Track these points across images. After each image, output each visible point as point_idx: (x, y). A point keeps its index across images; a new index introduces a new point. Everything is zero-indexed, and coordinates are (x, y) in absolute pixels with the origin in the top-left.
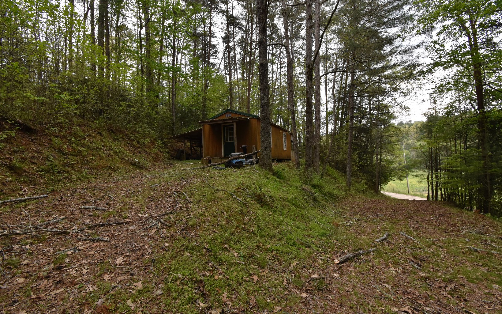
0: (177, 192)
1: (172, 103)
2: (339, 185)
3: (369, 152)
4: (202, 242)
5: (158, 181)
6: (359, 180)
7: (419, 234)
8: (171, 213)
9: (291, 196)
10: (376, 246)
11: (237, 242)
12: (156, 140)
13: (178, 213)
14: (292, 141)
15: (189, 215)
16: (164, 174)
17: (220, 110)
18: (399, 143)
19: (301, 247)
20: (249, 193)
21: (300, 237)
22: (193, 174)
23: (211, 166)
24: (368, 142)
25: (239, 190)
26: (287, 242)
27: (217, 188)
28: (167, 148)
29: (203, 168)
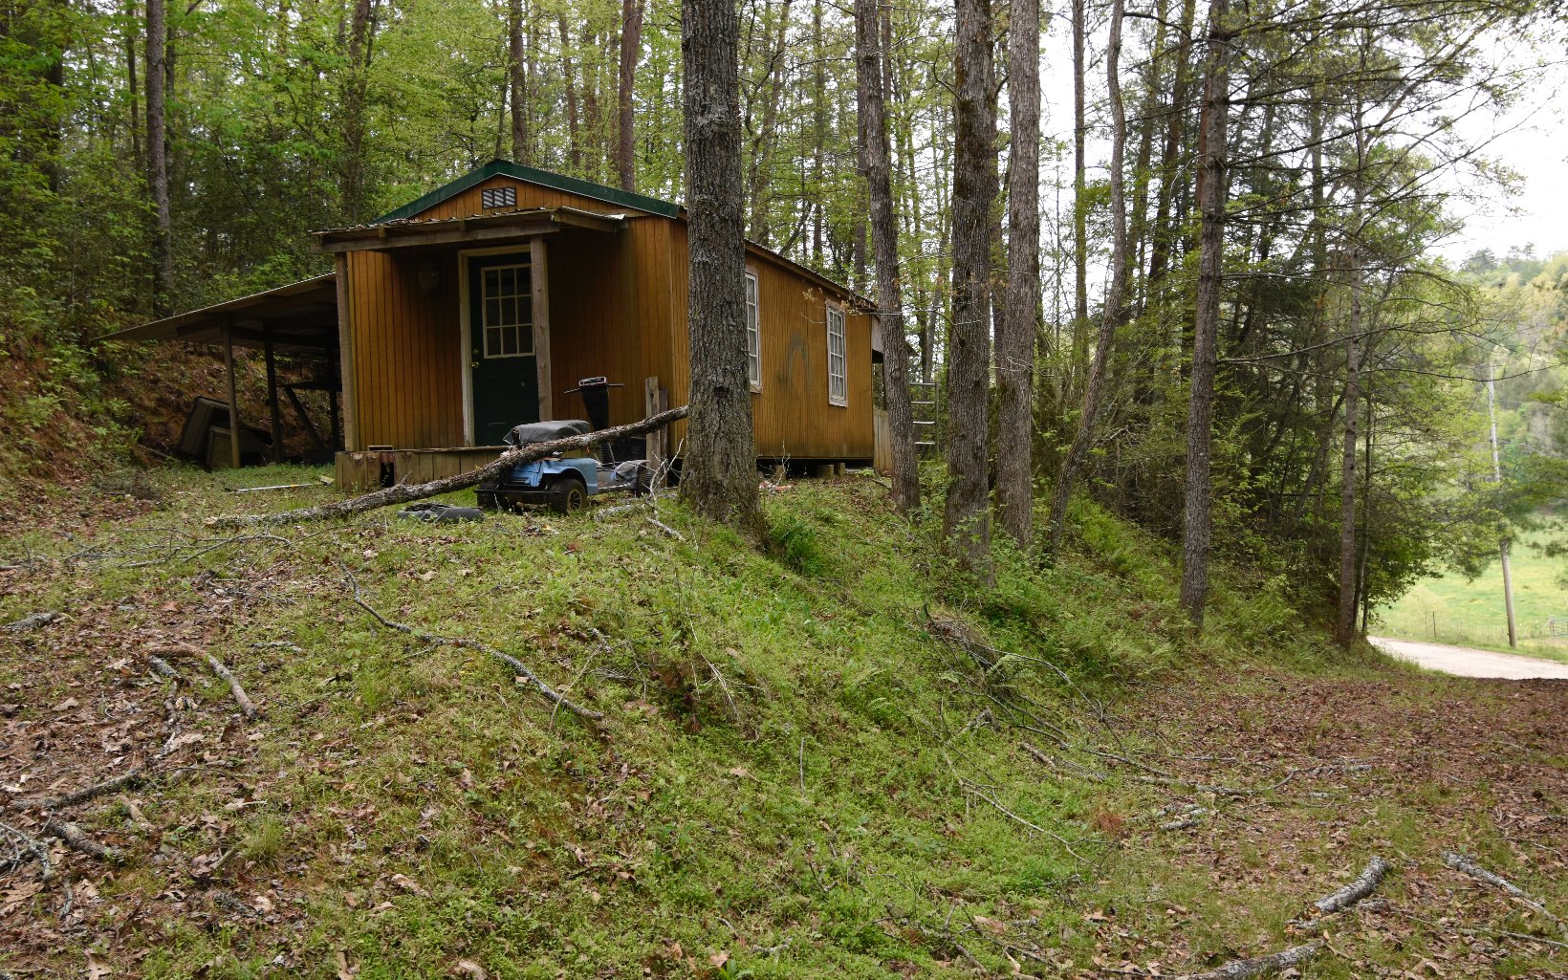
0: (173, 658)
1: (151, 118)
2: (1138, 606)
3: (1308, 421)
4: (324, 951)
5: (55, 595)
6: (1253, 576)
7: (1542, 861)
8: (133, 785)
9: (858, 673)
10: (1316, 934)
11: (533, 942)
12: (47, 345)
13: (178, 783)
14: (877, 357)
15: (244, 793)
16: (94, 554)
17: (456, 168)
18: (1468, 371)
19: (908, 955)
20: (617, 658)
21: (905, 902)
22: (279, 551)
23: (389, 503)
24: (1303, 365)
25: (555, 642)
26: (826, 934)
27: (418, 632)
28: (121, 393)
29: (344, 516)
